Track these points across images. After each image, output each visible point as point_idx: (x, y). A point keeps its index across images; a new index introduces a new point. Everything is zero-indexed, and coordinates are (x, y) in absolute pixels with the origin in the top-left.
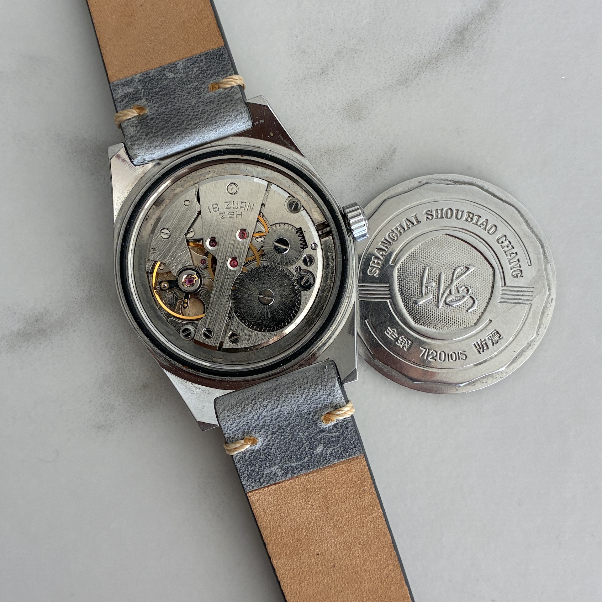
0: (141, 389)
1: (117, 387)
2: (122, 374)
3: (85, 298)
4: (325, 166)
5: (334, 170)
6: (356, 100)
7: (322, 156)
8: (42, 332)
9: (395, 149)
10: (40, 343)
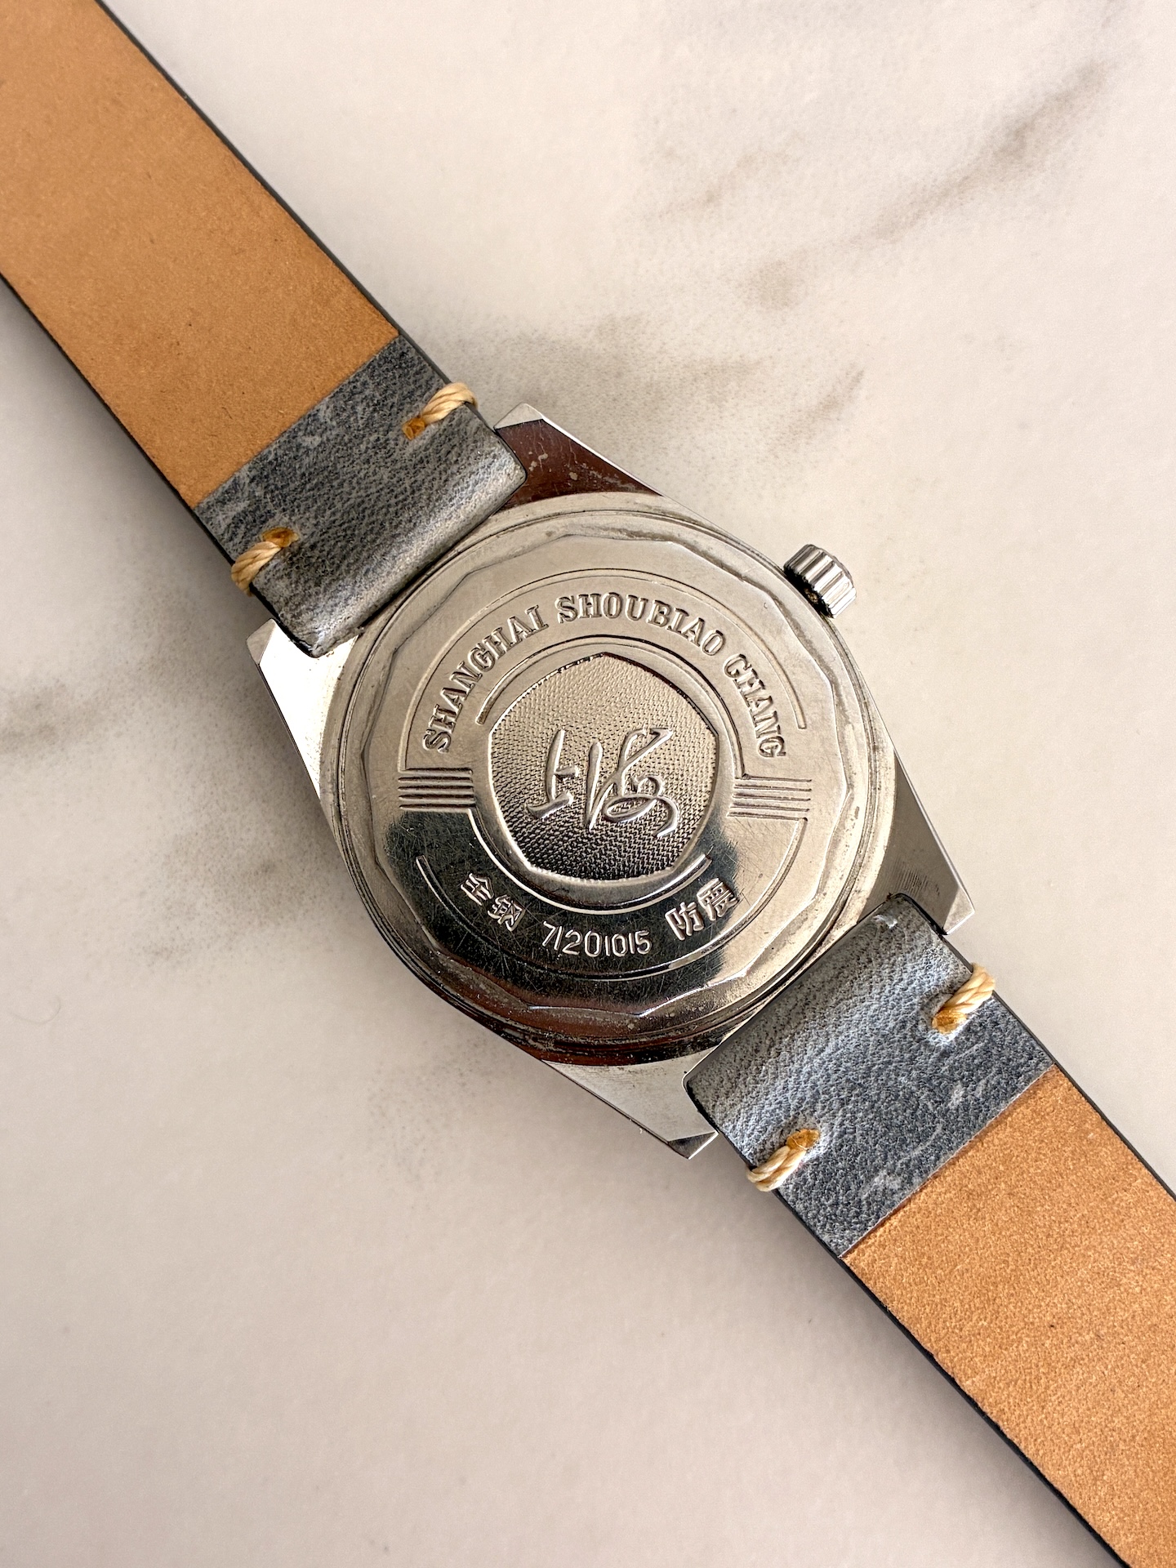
0: (257, 874)
1: (205, 865)
2: (218, 837)
3: (148, 663)
4: (704, 402)
5: (721, 412)
6: (780, 264)
7: (695, 380)
8: (47, 732)
9: (861, 374)
10: (42, 758)
